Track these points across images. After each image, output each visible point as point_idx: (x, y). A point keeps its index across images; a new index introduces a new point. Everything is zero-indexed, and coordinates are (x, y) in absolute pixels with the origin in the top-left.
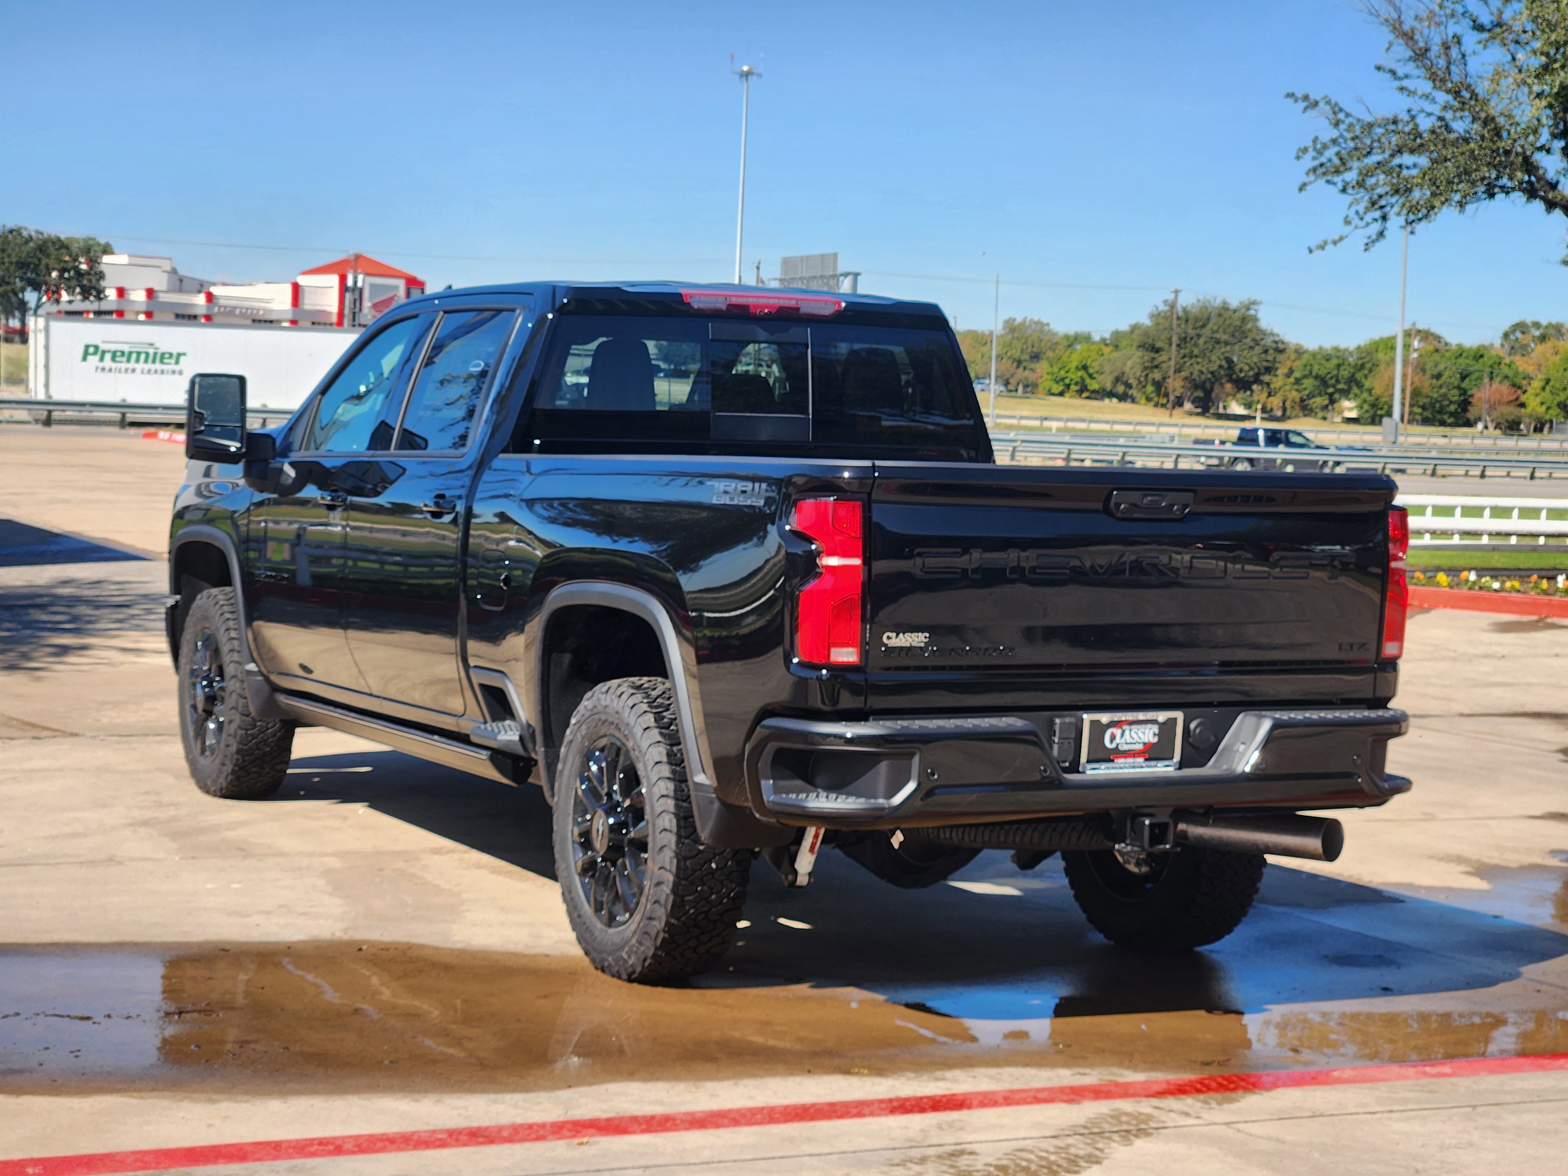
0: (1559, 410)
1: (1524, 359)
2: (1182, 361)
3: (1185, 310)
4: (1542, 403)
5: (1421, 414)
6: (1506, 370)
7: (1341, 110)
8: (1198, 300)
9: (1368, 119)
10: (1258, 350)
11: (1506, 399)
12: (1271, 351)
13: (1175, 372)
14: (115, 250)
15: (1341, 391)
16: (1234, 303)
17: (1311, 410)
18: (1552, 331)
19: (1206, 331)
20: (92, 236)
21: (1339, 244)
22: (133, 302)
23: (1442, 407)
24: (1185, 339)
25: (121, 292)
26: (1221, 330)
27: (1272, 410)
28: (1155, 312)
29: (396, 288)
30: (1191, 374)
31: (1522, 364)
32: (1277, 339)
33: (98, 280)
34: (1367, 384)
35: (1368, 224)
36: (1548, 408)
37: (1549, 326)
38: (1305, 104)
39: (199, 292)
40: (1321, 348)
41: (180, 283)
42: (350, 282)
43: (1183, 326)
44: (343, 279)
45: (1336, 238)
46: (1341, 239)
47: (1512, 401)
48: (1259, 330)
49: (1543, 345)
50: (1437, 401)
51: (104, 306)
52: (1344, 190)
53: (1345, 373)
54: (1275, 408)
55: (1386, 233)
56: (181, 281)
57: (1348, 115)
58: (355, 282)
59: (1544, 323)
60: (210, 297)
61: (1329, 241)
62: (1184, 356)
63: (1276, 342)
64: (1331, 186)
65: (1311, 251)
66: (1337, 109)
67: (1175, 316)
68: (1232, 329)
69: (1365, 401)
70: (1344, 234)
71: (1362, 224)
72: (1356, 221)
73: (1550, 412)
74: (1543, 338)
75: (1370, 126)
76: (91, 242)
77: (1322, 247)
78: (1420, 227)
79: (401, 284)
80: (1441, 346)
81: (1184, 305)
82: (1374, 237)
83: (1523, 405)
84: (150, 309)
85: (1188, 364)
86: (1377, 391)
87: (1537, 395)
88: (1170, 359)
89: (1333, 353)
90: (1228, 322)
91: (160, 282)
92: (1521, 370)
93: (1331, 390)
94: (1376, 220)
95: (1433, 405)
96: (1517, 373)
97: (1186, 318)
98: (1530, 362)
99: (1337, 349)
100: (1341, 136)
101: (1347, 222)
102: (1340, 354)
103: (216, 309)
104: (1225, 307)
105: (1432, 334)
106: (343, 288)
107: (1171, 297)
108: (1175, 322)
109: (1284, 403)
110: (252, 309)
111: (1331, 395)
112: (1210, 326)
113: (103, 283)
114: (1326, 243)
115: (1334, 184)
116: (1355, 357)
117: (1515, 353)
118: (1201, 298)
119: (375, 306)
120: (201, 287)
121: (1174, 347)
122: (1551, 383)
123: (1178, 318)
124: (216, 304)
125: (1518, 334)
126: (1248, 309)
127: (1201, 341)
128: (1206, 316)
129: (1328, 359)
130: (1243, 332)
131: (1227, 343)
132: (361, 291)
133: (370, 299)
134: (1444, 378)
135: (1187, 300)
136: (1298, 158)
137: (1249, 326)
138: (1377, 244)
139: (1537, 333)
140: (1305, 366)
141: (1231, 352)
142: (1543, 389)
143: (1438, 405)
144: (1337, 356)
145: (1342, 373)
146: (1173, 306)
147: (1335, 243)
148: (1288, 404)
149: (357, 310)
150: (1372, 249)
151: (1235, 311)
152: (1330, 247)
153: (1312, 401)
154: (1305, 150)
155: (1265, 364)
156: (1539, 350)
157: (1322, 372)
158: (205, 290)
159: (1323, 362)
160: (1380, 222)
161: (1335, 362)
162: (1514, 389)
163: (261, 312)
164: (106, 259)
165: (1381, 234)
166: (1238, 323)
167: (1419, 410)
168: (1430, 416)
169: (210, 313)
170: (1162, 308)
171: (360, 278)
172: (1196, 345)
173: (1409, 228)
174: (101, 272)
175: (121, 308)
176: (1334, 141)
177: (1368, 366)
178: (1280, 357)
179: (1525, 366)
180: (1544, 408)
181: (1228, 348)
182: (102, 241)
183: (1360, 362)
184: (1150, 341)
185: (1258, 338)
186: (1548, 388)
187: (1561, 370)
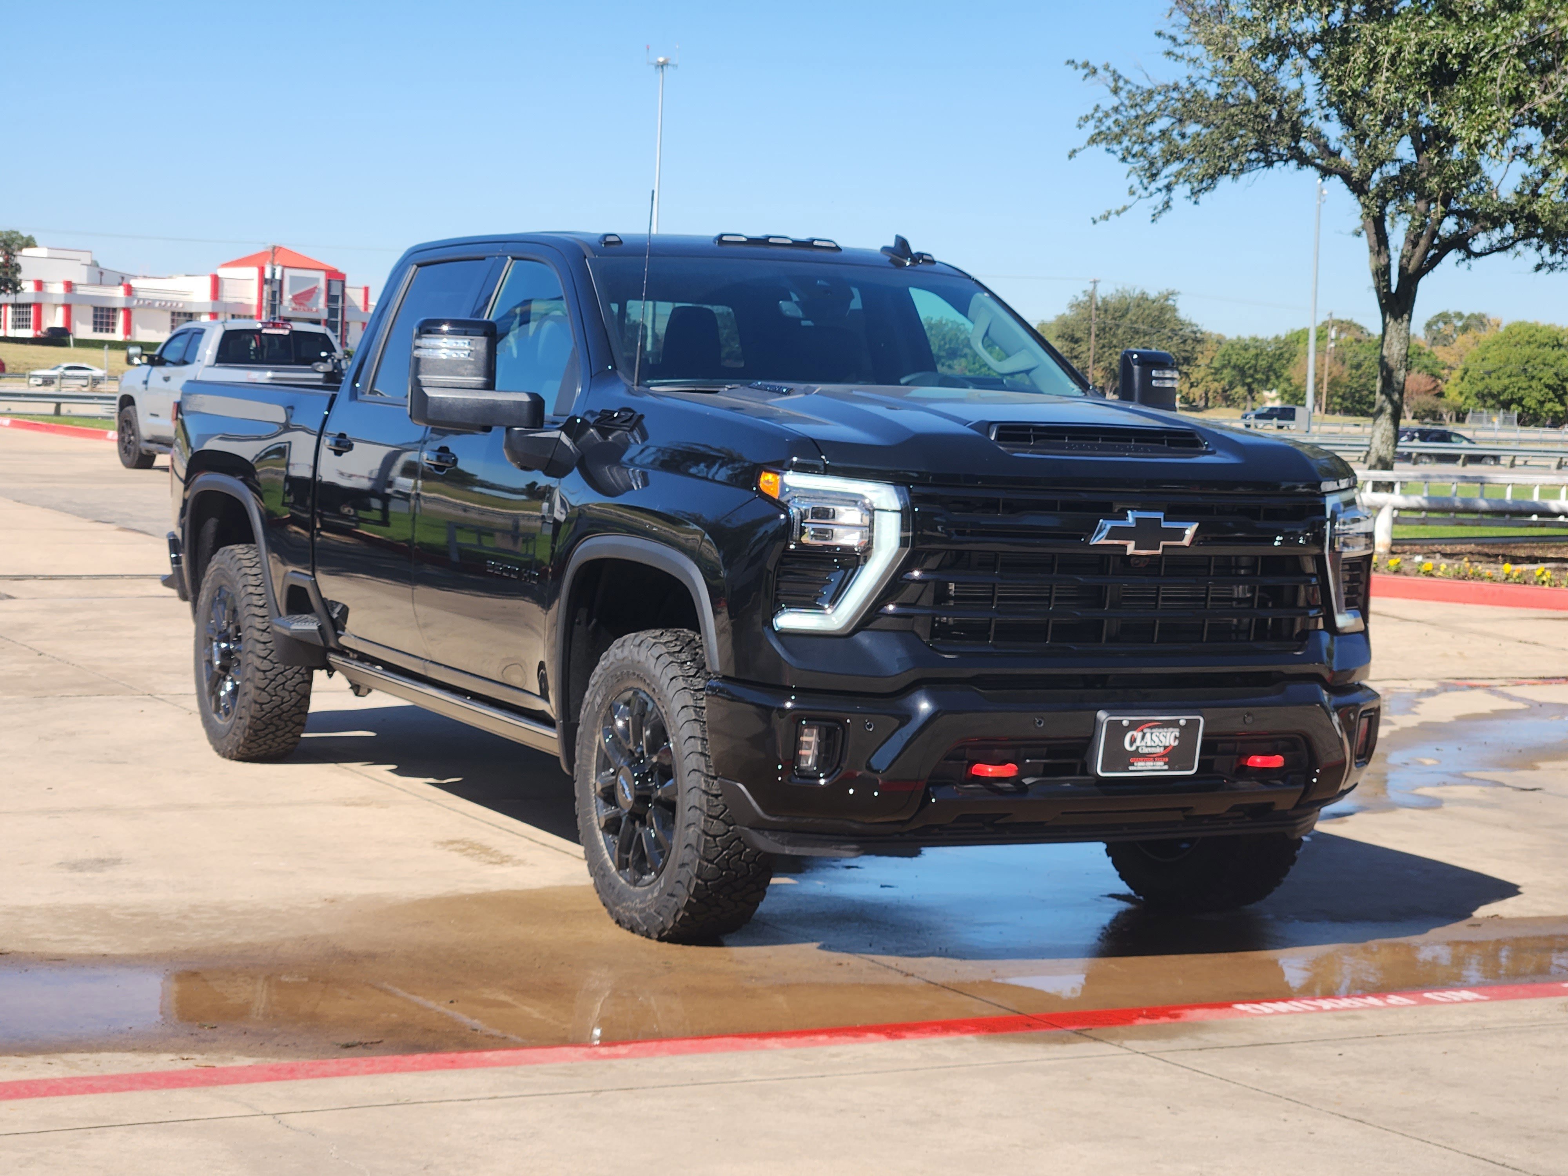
0: (1477, 400)
1: (1446, 349)
2: (1100, 351)
3: (1104, 300)
4: (1461, 393)
5: (1341, 404)
6: (1425, 360)
7: (1120, 77)
8: (1117, 291)
9: (1147, 85)
10: (1176, 340)
11: (1423, 389)
12: (1190, 341)
13: (1094, 362)
14: (38, 244)
15: (1259, 381)
16: (1153, 294)
17: (1234, 401)
18: (1474, 322)
19: (1126, 322)
20: (15, 230)
21: (1122, 215)
22: (51, 295)
23: (1361, 397)
24: (1104, 329)
25: (39, 285)
26: (1140, 320)
27: (1194, 401)
28: (1075, 303)
29: (317, 280)
30: (1110, 364)
31: (1441, 353)
32: (1195, 329)
33: (14, 273)
34: (1286, 374)
35: (1151, 195)
36: (1467, 398)
37: (1472, 316)
38: (1086, 71)
39: (120, 284)
40: (1239, 338)
41: (100, 275)
42: (268, 275)
43: (1102, 316)
44: (262, 271)
45: (1120, 208)
46: (1125, 209)
47: (1429, 391)
48: (1177, 319)
49: (1465, 336)
50: (1358, 391)
51: (21, 299)
52: (1124, 159)
53: (1263, 363)
54: (1197, 399)
55: (1171, 203)
56: (101, 273)
57: (1126, 82)
58: (273, 275)
59: (1466, 314)
60: (129, 290)
61: (1113, 212)
62: (1104, 346)
63: (1195, 332)
64: (1111, 155)
65: (1095, 222)
66: (1117, 77)
67: (1094, 306)
68: (1150, 319)
69: (1285, 391)
70: (1128, 204)
71: (1145, 194)
72: (1141, 191)
73: (1469, 401)
74: (1465, 329)
75: (1151, 94)
76: (14, 236)
77: (1106, 218)
78: (1204, 197)
79: (322, 276)
80: (1362, 337)
81: (1104, 296)
82: (1160, 207)
83: (1441, 395)
84: (68, 302)
85: (1107, 354)
86: (1295, 382)
87: (1456, 385)
88: (1089, 349)
89: (1252, 343)
90: (1147, 312)
91: (79, 275)
92: (1440, 359)
93: (1249, 380)
94: (1160, 190)
95: (1353, 395)
96: (1436, 363)
97: (1105, 308)
98: (1453, 352)
99: (1255, 340)
100: (1122, 104)
101: (1132, 193)
102: (1258, 344)
103: (135, 302)
104: (1144, 298)
105: (1355, 325)
106: (263, 281)
107: (1090, 287)
108: (1094, 312)
109: (1206, 394)
110: (172, 302)
111: (1249, 385)
112: (1129, 316)
113: (19, 276)
114: (1109, 213)
115: (1114, 152)
116: (1273, 347)
117: (1437, 344)
118: (1120, 288)
119: (295, 298)
120: (123, 280)
121: (1093, 335)
122: (1469, 374)
123: (1097, 309)
124: (135, 297)
125: (1441, 325)
126: (1167, 299)
127: (1120, 331)
128: (1125, 307)
129: (1246, 348)
130: (1161, 323)
131: (1145, 334)
132: (281, 282)
133: (291, 291)
134: (1363, 368)
135: (1106, 291)
136: (1080, 126)
137: (1167, 316)
138: (1164, 215)
139: (1460, 324)
140: (1224, 356)
141: (1150, 342)
142: (1462, 379)
143: (1357, 395)
144: (1256, 346)
145: (1260, 363)
146: (1092, 297)
147: (1118, 213)
148: (1210, 395)
149: (277, 302)
150: (1159, 220)
151: (1154, 302)
152: (1113, 217)
153: (1233, 392)
154: (1086, 119)
155: (1183, 354)
156: (1461, 340)
157: (1241, 362)
158: (125, 283)
159: (1242, 352)
160: (1164, 192)
161: (1253, 351)
162: (1433, 379)
163: (180, 305)
164: (26, 251)
165: (1167, 205)
166: (1156, 313)
167: (1339, 400)
168: (1350, 406)
169: (129, 306)
170: (1082, 298)
171: (278, 270)
172: (1115, 335)
173: (1193, 199)
174: (17, 265)
175: (39, 301)
176: (1116, 110)
177: (1287, 355)
178: (1199, 348)
179: (1448, 356)
180: (1463, 398)
181: (1147, 338)
182: (25, 234)
183: (1278, 352)
184: (1069, 331)
185: (1177, 328)
186: (1466, 379)
187: (1479, 361)
